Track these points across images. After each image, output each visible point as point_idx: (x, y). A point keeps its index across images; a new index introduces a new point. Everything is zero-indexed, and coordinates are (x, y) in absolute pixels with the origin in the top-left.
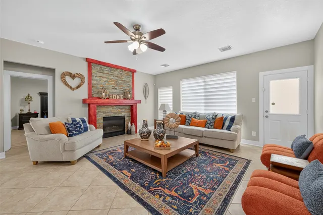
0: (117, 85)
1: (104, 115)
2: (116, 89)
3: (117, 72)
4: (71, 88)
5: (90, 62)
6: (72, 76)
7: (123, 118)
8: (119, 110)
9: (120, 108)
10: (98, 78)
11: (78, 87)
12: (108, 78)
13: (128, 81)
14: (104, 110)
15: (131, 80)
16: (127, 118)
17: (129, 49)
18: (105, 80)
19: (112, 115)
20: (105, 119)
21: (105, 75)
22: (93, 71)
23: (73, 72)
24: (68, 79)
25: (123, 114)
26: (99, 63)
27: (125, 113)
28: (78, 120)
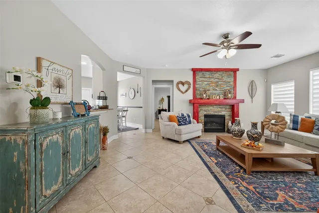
0: (217, 86)
1: (205, 113)
2: (216, 90)
3: (217, 75)
4: (182, 92)
5: (195, 71)
6: (183, 84)
7: (223, 117)
8: (219, 109)
9: (220, 108)
10: (200, 83)
11: (186, 91)
12: (209, 82)
13: (229, 81)
14: (205, 109)
15: (233, 79)
16: (227, 118)
17: (219, 57)
18: (206, 83)
19: (212, 113)
20: (206, 116)
21: (206, 80)
22: (197, 77)
23: (183, 81)
24: (180, 86)
25: (223, 113)
26: (201, 70)
27: (226, 112)
28: (185, 115)
